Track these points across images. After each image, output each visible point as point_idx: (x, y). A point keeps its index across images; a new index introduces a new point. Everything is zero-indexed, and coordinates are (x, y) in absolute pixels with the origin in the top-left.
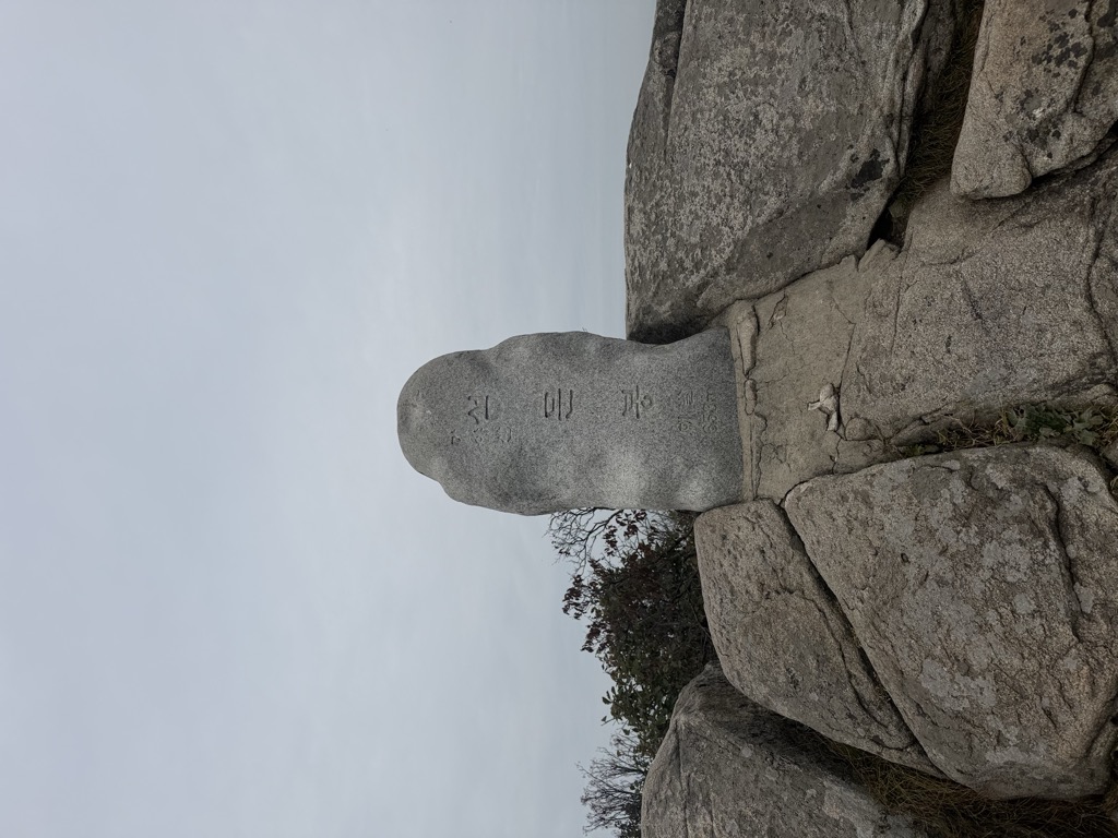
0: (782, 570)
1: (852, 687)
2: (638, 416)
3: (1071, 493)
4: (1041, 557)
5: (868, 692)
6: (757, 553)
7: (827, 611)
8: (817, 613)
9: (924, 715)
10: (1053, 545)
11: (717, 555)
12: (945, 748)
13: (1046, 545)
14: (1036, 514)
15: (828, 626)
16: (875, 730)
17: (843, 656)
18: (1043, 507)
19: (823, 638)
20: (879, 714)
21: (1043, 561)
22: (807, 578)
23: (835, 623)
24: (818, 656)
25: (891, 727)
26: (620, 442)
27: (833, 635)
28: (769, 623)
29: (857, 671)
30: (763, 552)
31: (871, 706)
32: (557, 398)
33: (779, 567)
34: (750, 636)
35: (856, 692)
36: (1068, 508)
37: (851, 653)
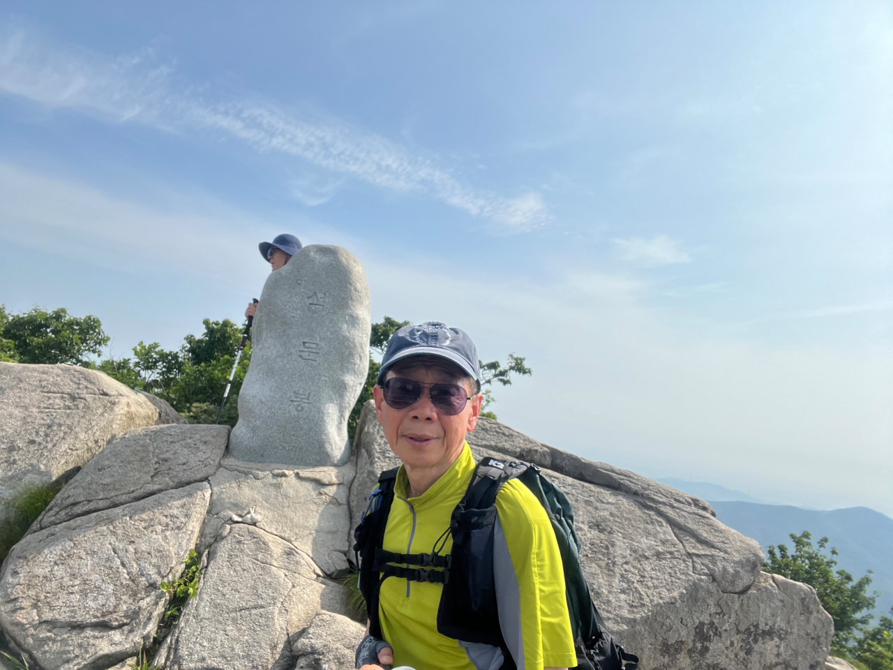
0: (168, 474)
1: (83, 501)
2: (292, 401)
3: (117, 636)
4: (91, 613)
5: (78, 509)
6: (185, 461)
7: (132, 495)
8: (132, 489)
9: (47, 537)
10: (94, 620)
11: (198, 436)
12: (26, 544)
13: (95, 617)
14: (114, 616)
15: (122, 494)
16: (56, 509)
17: (101, 499)
18: (116, 620)
19: (116, 490)
20: (63, 513)
21: (89, 614)
22: (156, 487)
23: (124, 498)
24: (108, 485)
25: (53, 518)
26: (277, 387)
27: (116, 496)
28: (141, 461)
29: (92, 506)
30: (184, 464)
31: (69, 510)
32: (314, 351)
33: (171, 471)
34: (140, 448)
35: (80, 502)
36: (110, 633)
37: (102, 504)
